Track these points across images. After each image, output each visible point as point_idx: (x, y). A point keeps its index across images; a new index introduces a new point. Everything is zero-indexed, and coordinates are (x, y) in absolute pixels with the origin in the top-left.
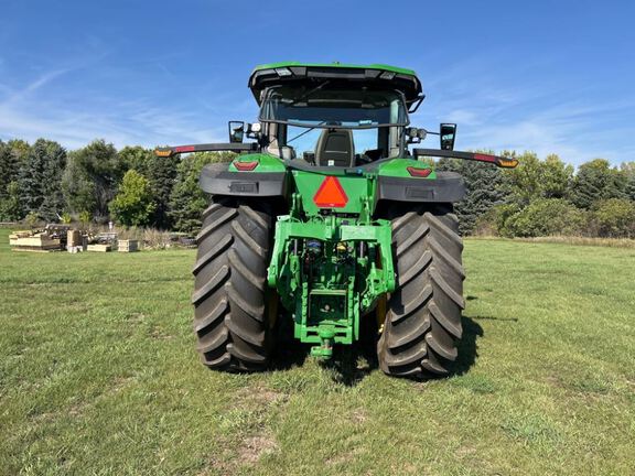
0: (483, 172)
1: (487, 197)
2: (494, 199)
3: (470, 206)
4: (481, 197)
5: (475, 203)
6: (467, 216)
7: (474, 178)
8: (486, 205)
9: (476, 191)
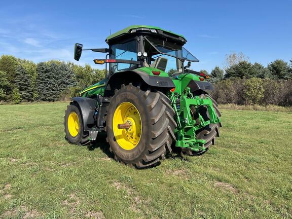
0: (61, 71)
1: (64, 83)
2: (67, 84)
3: (56, 87)
4: (61, 83)
5: (59, 85)
6: (55, 92)
7: (57, 74)
8: (64, 87)
9: (59, 80)
